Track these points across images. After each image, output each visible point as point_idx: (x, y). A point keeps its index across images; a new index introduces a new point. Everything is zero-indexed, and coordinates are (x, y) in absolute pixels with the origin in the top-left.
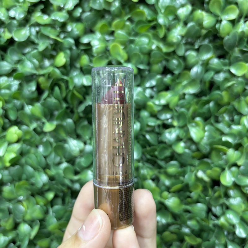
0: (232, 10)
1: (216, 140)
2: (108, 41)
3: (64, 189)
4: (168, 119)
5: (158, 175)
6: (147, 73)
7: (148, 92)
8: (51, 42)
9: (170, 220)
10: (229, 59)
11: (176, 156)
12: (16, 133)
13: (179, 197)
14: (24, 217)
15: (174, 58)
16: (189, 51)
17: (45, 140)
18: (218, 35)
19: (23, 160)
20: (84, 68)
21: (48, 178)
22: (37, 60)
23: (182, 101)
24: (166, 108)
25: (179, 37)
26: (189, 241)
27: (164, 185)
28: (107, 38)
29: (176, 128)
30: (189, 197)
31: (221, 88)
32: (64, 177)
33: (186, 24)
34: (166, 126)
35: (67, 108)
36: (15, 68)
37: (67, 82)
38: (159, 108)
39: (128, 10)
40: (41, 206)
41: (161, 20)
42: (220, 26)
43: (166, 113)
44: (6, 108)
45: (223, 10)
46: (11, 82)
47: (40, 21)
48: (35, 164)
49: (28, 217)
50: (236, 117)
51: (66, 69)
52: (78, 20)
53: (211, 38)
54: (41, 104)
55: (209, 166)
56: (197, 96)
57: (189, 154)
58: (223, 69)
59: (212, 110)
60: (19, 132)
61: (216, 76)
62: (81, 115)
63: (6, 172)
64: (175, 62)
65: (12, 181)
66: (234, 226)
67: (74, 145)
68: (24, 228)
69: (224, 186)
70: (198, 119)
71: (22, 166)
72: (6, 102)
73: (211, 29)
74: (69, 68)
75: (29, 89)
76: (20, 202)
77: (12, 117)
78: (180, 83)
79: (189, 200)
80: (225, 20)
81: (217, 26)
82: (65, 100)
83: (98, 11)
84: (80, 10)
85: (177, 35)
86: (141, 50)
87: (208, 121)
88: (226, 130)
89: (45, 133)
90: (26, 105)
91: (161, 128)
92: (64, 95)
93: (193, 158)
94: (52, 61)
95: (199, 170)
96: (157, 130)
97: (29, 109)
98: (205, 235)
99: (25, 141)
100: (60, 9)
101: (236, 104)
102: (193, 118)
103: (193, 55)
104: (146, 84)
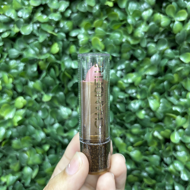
0: (183, 14)
1: (168, 109)
2: (90, 35)
3: (57, 143)
4: (133, 93)
5: (125, 133)
6: (118, 59)
7: (119, 73)
8: (49, 35)
9: (133, 166)
10: (180, 50)
11: (138, 120)
12: (22, 102)
13: (140, 150)
14: (27, 162)
15: (139, 49)
16: (150, 43)
17: (43, 107)
18: (172, 32)
19: (27, 121)
20: (72, 55)
21: (45, 135)
22: (38, 48)
23: (144, 81)
24: (132, 85)
25: (143, 33)
26: (146, 181)
27: (129, 141)
28: (90, 32)
29: (139, 100)
30: (147, 150)
31: (173, 72)
32: (57, 135)
33: (148, 23)
34: (132, 99)
35: (60, 84)
36: (21, 54)
37: (59, 65)
38: (127, 85)
39: (105, 12)
40: (40, 155)
41: (130, 20)
42: (173, 25)
43: (132, 89)
44: (15, 83)
45: (176, 13)
46: (18, 64)
47: (41, 20)
48: (35, 124)
49: (30, 162)
50: (183, 93)
51: (59, 55)
52: (68, 19)
53: (166, 34)
54: (40, 81)
55: (162, 128)
56: (155, 76)
57: (148, 119)
58: (175, 57)
59: (166, 87)
60: (24, 101)
61: (169, 62)
62: (70, 89)
63: (15, 130)
64: (139, 51)
65: (19, 137)
66: (179, 172)
67: (64, 111)
68: (28, 170)
69: (173, 143)
70: (155, 94)
71: (26, 125)
72: (15, 79)
73: (166, 28)
74: (61, 55)
75: (32, 69)
76: (24, 151)
77: (19, 90)
78: (143, 67)
79: (147, 152)
80: (177, 21)
81: (171, 25)
82: (58, 78)
83: (83, 13)
84: (70, 12)
85: (141, 32)
86: (115, 43)
87: (162, 95)
88: (176, 102)
89: (43, 103)
90: (29, 81)
91: (128, 100)
92: (58, 74)
93: (151, 122)
94: (49, 49)
95: (155, 131)
96: (125, 101)
97: (32, 84)
98: (158, 178)
99: (29, 108)
100: (55, 11)
101: (183, 83)
102: (152, 93)
103: (153, 47)
104: (118, 67)
